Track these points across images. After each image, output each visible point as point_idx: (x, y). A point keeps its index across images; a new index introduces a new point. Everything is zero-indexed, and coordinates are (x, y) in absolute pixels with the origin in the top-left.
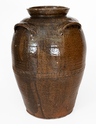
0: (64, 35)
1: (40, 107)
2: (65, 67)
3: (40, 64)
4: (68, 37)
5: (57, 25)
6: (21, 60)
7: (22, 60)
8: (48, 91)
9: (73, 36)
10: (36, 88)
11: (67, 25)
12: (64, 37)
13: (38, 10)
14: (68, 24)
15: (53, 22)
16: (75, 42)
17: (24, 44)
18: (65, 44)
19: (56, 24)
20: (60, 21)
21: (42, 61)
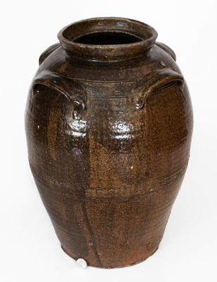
0: (147, 107)
1: (94, 248)
2: (147, 174)
3: (93, 170)
4: (156, 112)
5: (132, 85)
6: (53, 160)
7: (55, 159)
8: (111, 221)
9: (165, 107)
10: (86, 215)
11: (154, 86)
12: (145, 111)
13: (88, 48)
14: (156, 84)
15: (122, 77)
16: (169, 120)
17: (58, 126)
18: (149, 128)
19: (129, 84)
20: (138, 74)
21: (98, 164)
